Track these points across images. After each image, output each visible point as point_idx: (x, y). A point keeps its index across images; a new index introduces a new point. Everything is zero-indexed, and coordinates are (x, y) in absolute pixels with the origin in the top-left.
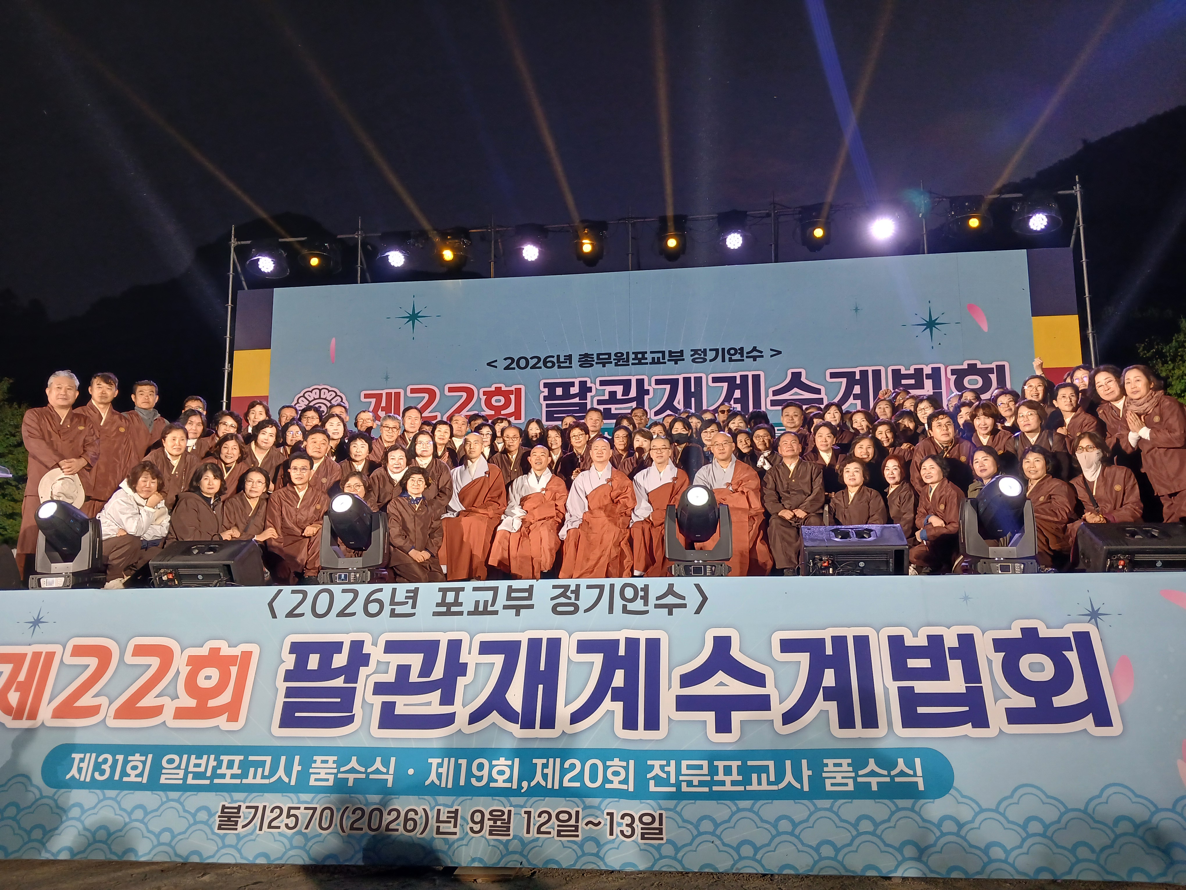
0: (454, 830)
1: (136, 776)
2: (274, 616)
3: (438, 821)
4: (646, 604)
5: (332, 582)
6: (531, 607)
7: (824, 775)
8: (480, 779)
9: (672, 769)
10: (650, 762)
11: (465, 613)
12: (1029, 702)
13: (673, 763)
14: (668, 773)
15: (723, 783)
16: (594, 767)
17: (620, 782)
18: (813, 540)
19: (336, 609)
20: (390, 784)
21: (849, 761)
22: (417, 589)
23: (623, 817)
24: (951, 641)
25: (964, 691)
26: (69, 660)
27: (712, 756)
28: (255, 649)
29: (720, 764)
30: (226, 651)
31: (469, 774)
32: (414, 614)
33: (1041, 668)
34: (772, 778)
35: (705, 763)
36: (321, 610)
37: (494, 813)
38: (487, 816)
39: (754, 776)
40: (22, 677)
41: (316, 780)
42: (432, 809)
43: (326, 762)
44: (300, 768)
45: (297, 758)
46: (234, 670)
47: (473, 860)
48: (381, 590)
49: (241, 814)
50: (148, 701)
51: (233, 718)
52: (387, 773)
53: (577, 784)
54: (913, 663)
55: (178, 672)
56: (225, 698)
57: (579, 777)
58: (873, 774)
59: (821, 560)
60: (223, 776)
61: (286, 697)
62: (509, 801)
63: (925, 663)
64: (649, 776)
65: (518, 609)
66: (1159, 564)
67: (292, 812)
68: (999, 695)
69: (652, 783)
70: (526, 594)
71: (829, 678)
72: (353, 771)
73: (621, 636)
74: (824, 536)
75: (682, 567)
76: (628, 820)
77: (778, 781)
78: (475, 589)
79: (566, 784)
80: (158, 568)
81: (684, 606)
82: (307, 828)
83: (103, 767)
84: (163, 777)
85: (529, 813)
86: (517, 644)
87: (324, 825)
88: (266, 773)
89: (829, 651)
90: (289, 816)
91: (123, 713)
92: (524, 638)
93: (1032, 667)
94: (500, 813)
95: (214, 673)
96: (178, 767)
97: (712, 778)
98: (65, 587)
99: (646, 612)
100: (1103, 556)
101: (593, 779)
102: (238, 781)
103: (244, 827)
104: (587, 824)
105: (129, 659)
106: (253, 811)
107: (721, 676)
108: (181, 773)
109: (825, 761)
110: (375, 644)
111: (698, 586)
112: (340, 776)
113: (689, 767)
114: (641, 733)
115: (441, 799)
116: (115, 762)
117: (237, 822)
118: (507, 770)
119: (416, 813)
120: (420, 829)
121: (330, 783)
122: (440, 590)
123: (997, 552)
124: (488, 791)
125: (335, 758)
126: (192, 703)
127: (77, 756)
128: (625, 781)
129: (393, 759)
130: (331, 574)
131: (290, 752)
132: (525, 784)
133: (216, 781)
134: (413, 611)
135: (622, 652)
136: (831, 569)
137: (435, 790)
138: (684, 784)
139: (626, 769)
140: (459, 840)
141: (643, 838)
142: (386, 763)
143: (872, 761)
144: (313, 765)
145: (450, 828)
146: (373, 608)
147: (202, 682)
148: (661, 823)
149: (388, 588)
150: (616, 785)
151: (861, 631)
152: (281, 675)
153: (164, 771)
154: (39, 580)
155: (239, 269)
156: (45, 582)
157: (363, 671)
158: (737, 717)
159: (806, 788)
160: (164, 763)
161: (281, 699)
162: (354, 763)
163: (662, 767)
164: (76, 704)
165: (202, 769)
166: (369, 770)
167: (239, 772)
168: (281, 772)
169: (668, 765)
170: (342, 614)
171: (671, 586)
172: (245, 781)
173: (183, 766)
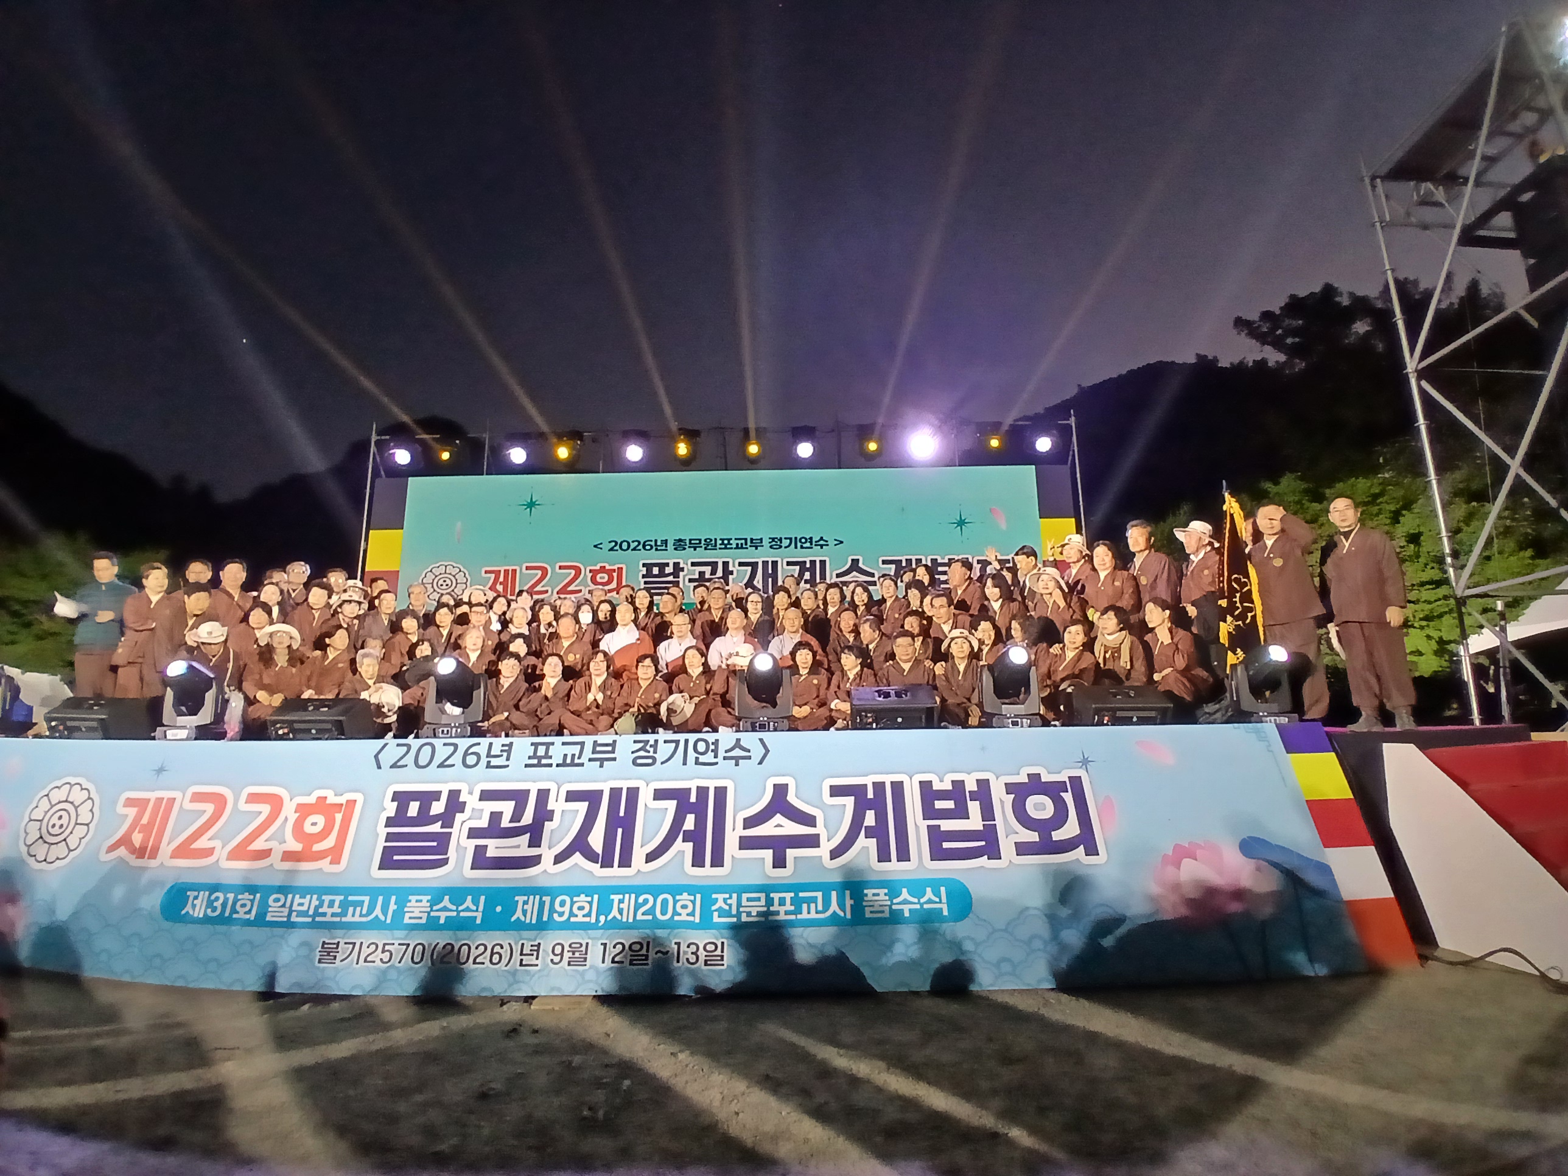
0: (536, 962)
1: (246, 913)
2: (379, 767)
3: (521, 954)
4: (716, 757)
5: (435, 736)
6: (614, 759)
7: (864, 904)
8: (561, 914)
9: (733, 901)
10: (714, 896)
11: (554, 765)
12: (1033, 837)
13: (735, 896)
14: (730, 906)
15: (777, 913)
16: (665, 903)
17: (688, 915)
18: (859, 699)
19: (438, 760)
20: (478, 921)
21: (886, 891)
22: (511, 743)
23: (688, 947)
24: (971, 786)
25: (981, 828)
26: (189, 806)
27: (767, 889)
28: (359, 797)
29: (776, 896)
30: (332, 799)
31: (552, 910)
32: (508, 766)
33: (1043, 807)
34: (820, 908)
35: (763, 896)
36: (423, 760)
37: (573, 946)
38: (567, 948)
39: (805, 906)
40: (145, 821)
41: (410, 918)
42: (516, 944)
43: (421, 901)
44: (395, 907)
45: (393, 898)
46: (339, 817)
47: (553, 989)
48: (479, 744)
49: (339, 949)
50: (259, 844)
51: (336, 861)
52: (477, 911)
53: (650, 917)
54: (939, 805)
55: (286, 819)
56: (329, 842)
57: (651, 911)
58: (905, 902)
59: (866, 716)
60: (324, 914)
61: (386, 841)
62: (587, 934)
63: (949, 804)
64: (713, 908)
65: (602, 761)
66: (1135, 719)
67: (387, 948)
68: (1010, 832)
69: (716, 914)
70: (610, 748)
71: (870, 819)
72: (445, 909)
73: (693, 785)
74: (869, 697)
75: (749, 724)
76: (693, 948)
77: (824, 911)
78: (564, 744)
79: (639, 917)
80: (275, 722)
81: (749, 758)
82: (400, 962)
83: (215, 904)
84: (269, 915)
85: (605, 945)
86: (600, 793)
87: (416, 960)
88: (364, 912)
89: (870, 795)
90: (383, 951)
91: (234, 855)
92: (606, 788)
93: (1037, 807)
94: (578, 945)
95: (320, 820)
96: (283, 906)
97: (768, 909)
98: (187, 739)
99: (716, 763)
100: (1092, 712)
101: (663, 913)
102: (337, 919)
103: (342, 961)
104: (656, 953)
105: (243, 806)
106: (351, 946)
107: (778, 818)
108: (286, 911)
109: (866, 891)
110: (471, 793)
111: (761, 740)
112: (432, 914)
113: (748, 900)
114: (708, 871)
115: (525, 934)
116: (226, 900)
117: (335, 957)
118: (587, 906)
119: (502, 947)
120: (505, 960)
121: (424, 921)
122: (532, 744)
123: (1007, 710)
124: (568, 926)
125: (429, 897)
126: (297, 847)
127: (191, 894)
128: (692, 914)
129: (483, 898)
130: (434, 729)
131: (386, 892)
132: (602, 918)
133: (317, 919)
134: (507, 763)
135: (693, 799)
136: (874, 725)
137: (520, 926)
138: (744, 915)
139: (693, 902)
140: (540, 971)
141: (706, 964)
142: (476, 902)
143: (904, 890)
144: (408, 904)
145: (532, 960)
146: (471, 760)
147: (308, 828)
148: (722, 952)
149: (485, 742)
150: (684, 917)
151: (897, 778)
152: (383, 821)
153: (270, 909)
154: (165, 732)
155: (378, 459)
156: (170, 734)
157: (459, 817)
158: (791, 853)
159: (849, 916)
160: (271, 902)
161: (381, 843)
162: (446, 902)
163: (725, 900)
164: (193, 846)
165: (305, 908)
166: (460, 908)
167: (339, 910)
168: (378, 911)
169: (730, 898)
170: (441, 766)
171: (738, 740)
172: (344, 919)
173: (288, 905)
